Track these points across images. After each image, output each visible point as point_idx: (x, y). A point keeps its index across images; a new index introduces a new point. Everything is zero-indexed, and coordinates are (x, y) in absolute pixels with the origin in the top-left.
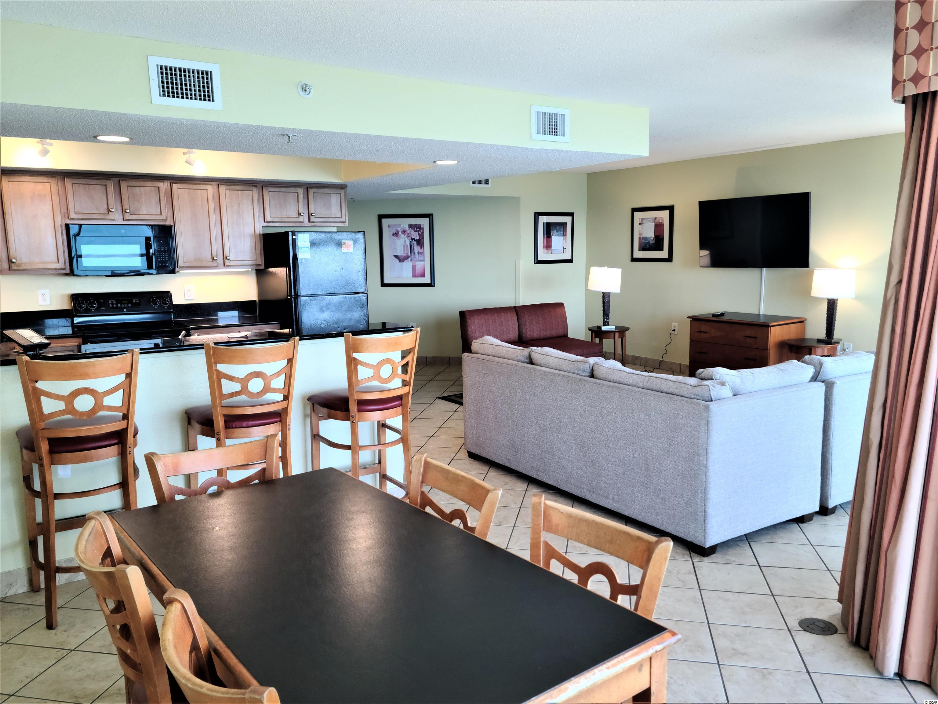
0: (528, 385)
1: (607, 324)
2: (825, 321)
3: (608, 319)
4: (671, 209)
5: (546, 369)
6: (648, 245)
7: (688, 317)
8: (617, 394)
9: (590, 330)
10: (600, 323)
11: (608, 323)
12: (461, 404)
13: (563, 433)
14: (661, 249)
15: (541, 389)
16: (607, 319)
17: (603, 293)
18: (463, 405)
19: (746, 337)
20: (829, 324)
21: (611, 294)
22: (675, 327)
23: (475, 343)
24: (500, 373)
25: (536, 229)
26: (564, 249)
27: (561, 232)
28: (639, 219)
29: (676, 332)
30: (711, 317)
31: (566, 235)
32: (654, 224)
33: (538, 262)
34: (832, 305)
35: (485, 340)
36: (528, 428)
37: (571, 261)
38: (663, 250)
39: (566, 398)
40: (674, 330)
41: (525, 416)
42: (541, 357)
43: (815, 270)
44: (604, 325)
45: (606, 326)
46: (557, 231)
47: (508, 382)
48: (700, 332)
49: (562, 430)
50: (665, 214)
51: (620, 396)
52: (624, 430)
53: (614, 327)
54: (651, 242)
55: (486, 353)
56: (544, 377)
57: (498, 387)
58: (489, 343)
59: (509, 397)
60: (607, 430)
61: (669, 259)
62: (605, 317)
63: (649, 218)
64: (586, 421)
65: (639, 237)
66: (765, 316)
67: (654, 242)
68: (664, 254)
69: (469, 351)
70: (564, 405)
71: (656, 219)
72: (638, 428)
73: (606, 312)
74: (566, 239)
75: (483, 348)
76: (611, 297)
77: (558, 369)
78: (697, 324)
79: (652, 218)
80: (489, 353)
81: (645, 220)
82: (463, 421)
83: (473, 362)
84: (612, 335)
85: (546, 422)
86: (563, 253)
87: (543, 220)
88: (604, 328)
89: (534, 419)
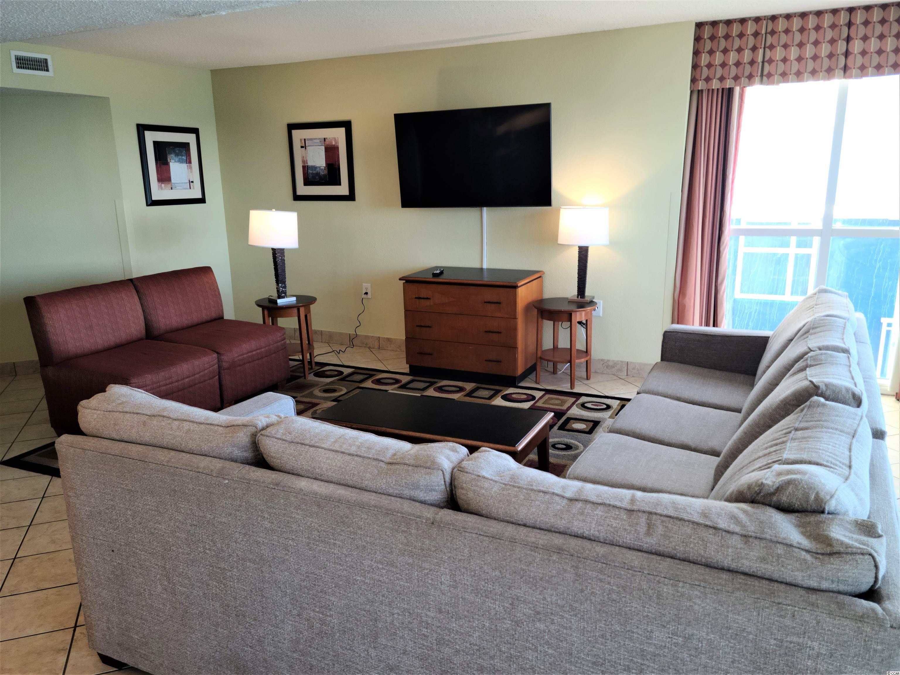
0: (267, 524)
1: (283, 295)
2: (577, 276)
3: (285, 287)
4: (347, 125)
5: (316, 487)
6: (317, 177)
7: (400, 279)
8: (565, 571)
9: (259, 306)
10: (275, 295)
11: (285, 293)
12: (55, 473)
13: (386, 646)
14: (337, 182)
15: (309, 538)
16: (283, 288)
17: (274, 250)
18: (59, 476)
19: (485, 302)
20: (581, 278)
21: (285, 250)
22: (366, 289)
23: (88, 411)
24: (175, 491)
25: (143, 151)
26: (191, 184)
27: (183, 157)
28: (301, 140)
29: (369, 295)
30: (431, 276)
31: (190, 162)
32: (323, 148)
33: (152, 203)
34: (583, 253)
35: (114, 401)
36: (273, 626)
37: (202, 200)
38: (340, 184)
39: (392, 564)
40: (366, 293)
41: (263, 596)
42: (291, 449)
43: (561, 209)
44: (280, 297)
45: (283, 297)
46: (177, 155)
47: (201, 514)
48: (419, 298)
49: (382, 640)
50: (340, 133)
51: (578, 575)
52: (594, 663)
53: (294, 299)
54: (322, 173)
55: (125, 437)
56: (315, 509)
57: (172, 524)
58: (127, 409)
59: (209, 549)
60: (530, 655)
61: (351, 197)
62: (280, 285)
63: (315, 139)
64: (461, 626)
65: (303, 166)
66: (490, 270)
67: (326, 172)
68: (343, 190)
69: (76, 430)
70: (387, 580)
71: (326, 140)
72: (646, 662)
73: (280, 278)
74: (191, 168)
75: (115, 424)
76: (285, 254)
77: (350, 483)
78: (413, 287)
79: (319, 139)
80: (134, 435)
81: (310, 142)
82: (66, 524)
83: (91, 463)
84: (295, 311)
85: (331, 616)
86: (190, 188)
87: (150, 137)
88: (280, 302)
89: (289, 606)
